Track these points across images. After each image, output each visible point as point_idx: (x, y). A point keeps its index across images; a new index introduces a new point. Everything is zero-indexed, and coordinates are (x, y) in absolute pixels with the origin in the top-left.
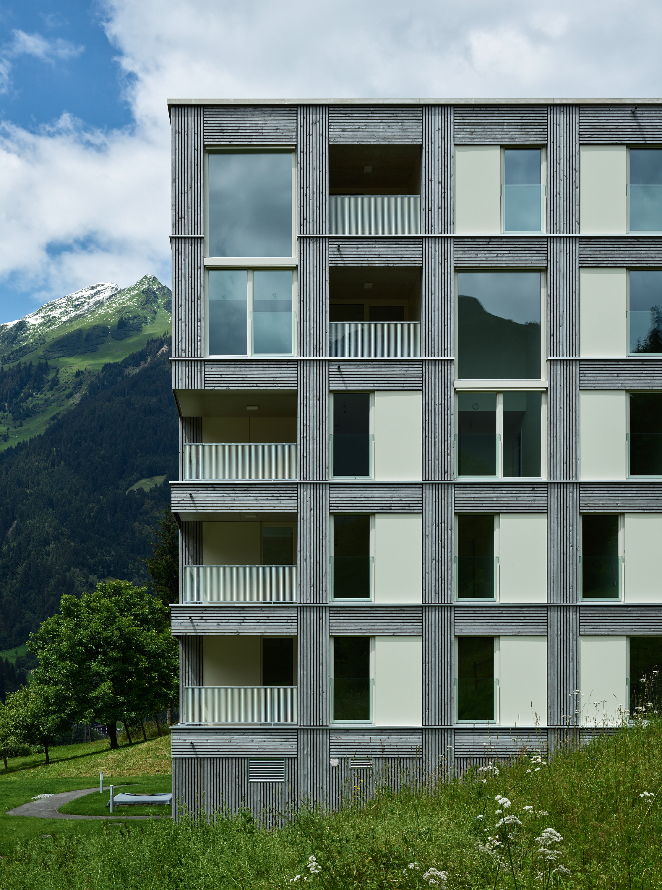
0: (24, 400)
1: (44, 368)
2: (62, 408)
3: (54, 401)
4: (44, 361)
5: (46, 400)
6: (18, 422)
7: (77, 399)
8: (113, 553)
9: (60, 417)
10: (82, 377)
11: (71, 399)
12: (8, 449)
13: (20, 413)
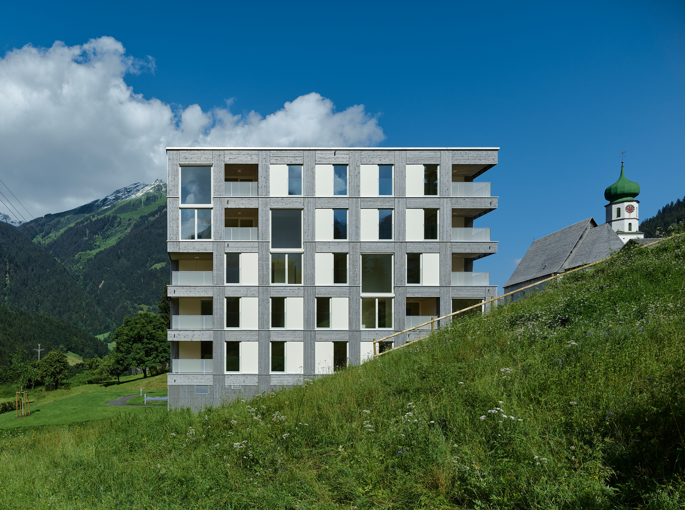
0: (106, 231)
1: (115, 218)
2: (122, 234)
3: (120, 231)
4: (115, 214)
5: (116, 231)
6: (104, 240)
7: (129, 230)
8: (144, 295)
9: (122, 238)
10: (131, 221)
11: (126, 230)
12: (100, 251)
13: (105, 236)
